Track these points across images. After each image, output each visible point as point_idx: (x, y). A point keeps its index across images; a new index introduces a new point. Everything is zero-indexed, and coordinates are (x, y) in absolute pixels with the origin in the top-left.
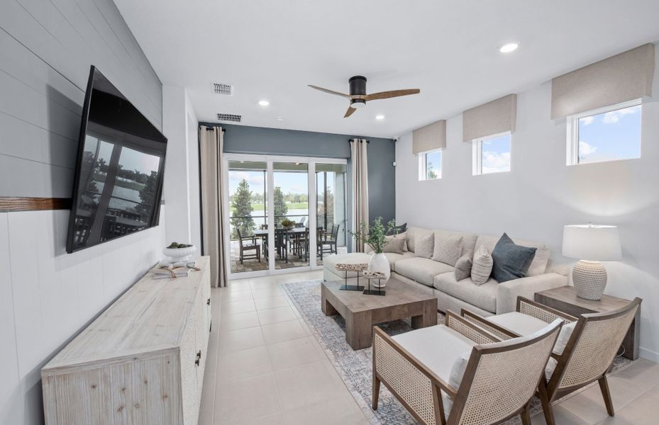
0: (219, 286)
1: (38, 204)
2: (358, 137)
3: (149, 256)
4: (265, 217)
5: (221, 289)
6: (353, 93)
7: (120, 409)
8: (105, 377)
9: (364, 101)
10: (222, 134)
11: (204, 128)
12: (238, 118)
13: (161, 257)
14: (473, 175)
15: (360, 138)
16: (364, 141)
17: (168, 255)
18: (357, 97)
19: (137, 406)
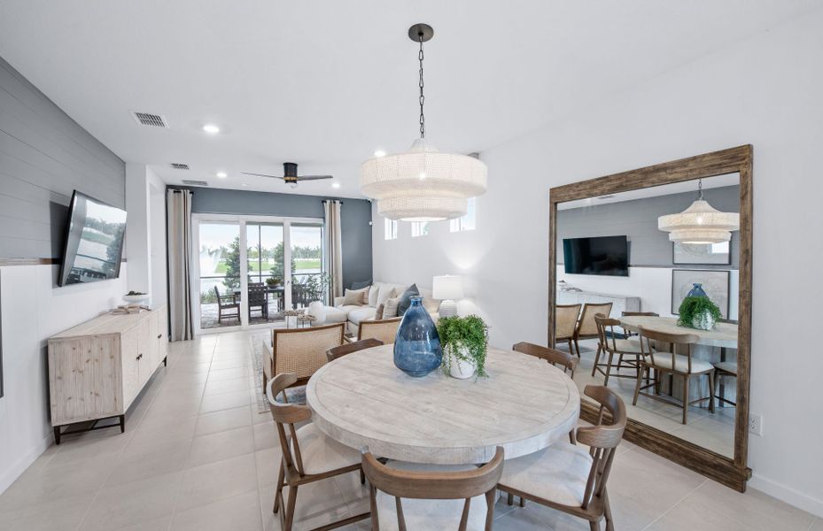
0: (186, 339)
1: (45, 261)
2: (330, 198)
3: (111, 301)
4: (260, 276)
5: (188, 342)
6: (286, 175)
7: (88, 361)
8: (80, 345)
9: (295, 181)
10: (189, 196)
11: (171, 191)
12: (205, 183)
13: (120, 301)
14: (414, 235)
15: (334, 199)
16: (338, 202)
17: (126, 300)
18: (288, 178)
19: (97, 360)
